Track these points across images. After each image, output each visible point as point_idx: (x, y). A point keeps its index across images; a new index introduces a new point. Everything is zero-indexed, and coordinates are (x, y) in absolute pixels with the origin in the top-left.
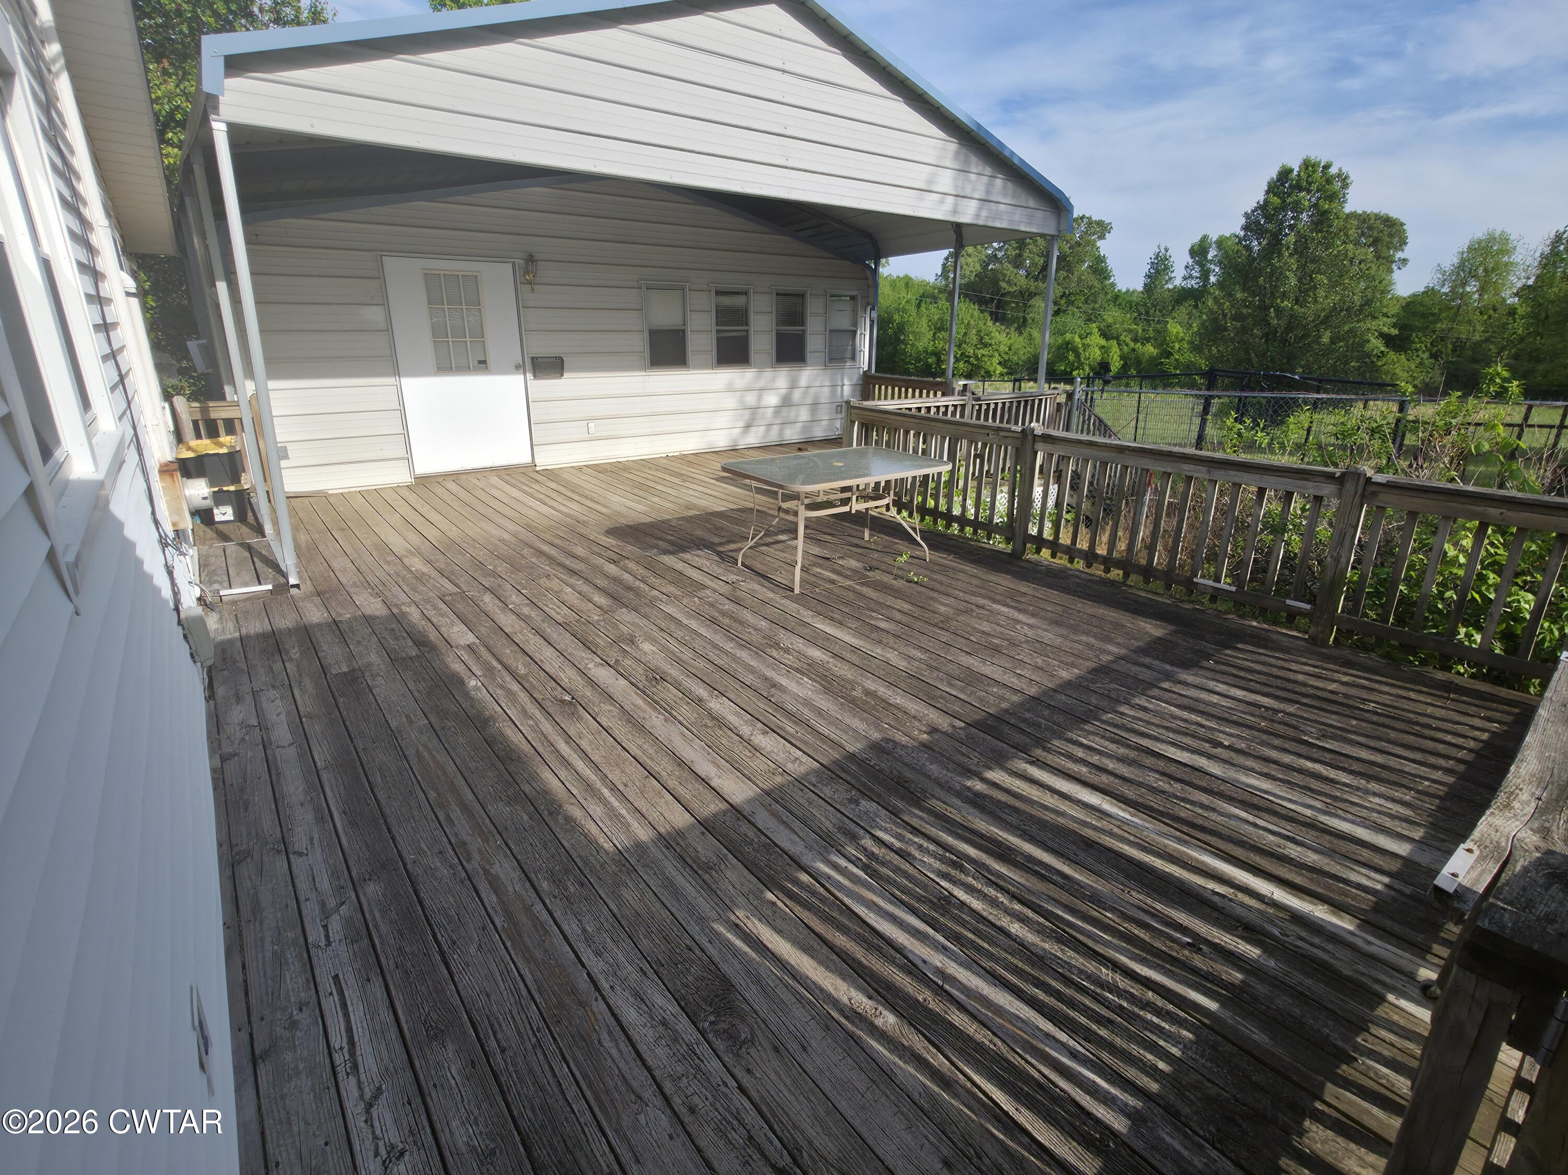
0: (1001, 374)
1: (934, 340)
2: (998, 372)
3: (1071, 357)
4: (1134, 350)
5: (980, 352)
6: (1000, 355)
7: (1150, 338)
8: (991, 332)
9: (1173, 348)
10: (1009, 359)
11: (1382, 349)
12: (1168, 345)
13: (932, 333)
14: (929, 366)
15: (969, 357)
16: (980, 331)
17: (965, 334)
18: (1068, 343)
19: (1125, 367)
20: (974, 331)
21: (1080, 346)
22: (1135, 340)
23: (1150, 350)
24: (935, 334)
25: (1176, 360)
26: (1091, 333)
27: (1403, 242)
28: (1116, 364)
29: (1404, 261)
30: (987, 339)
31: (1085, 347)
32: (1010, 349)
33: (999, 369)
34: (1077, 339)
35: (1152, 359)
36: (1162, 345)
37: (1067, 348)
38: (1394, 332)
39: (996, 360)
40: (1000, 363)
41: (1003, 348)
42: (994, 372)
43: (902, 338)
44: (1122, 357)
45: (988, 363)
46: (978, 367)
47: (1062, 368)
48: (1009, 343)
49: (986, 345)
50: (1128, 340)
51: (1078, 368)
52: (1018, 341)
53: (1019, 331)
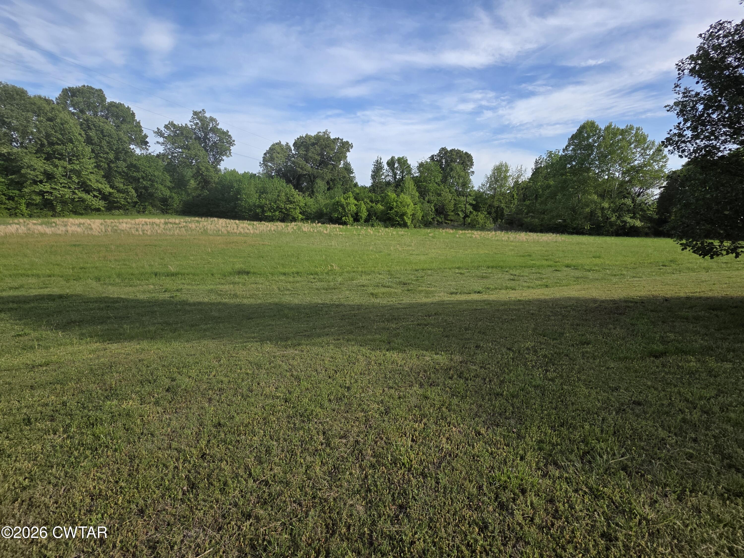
0: (302, 219)
1: (259, 199)
2: (300, 218)
3: (340, 209)
4: (372, 207)
5: (288, 206)
6: (300, 208)
7: (378, 201)
8: (294, 195)
9: (393, 205)
10: (306, 211)
11: (472, 210)
12: (390, 204)
13: (258, 194)
14: (257, 214)
15: (282, 209)
16: (287, 194)
17: (278, 196)
18: (338, 202)
19: (369, 215)
20: (283, 194)
21: (345, 203)
22: (372, 201)
23: (380, 207)
24: (260, 196)
25: (395, 211)
26: (349, 197)
27: (472, 164)
28: (364, 214)
29: (473, 172)
30: (291, 199)
31: (348, 204)
32: (306, 205)
33: (301, 216)
34: (343, 200)
35: (382, 212)
36: (387, 204)
37: (337, 204)
38: (474, 203)
39: (298, 211)
40: (300, 213)
41: (302, 204)
42: (298, 218)
43: (239, 196)
44: (368, 210)
45: (294, 213)
46: (288, 215)
47: (336, 216)
48: (304, 202)
49: (291, 202)
50: (368, 202)
51: (345, 216)
52: (310, 201)
53: (310, 196)
